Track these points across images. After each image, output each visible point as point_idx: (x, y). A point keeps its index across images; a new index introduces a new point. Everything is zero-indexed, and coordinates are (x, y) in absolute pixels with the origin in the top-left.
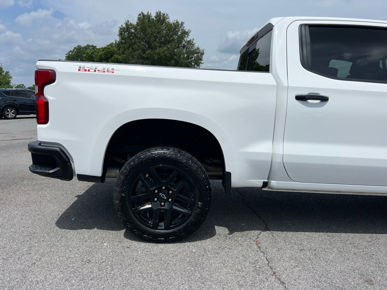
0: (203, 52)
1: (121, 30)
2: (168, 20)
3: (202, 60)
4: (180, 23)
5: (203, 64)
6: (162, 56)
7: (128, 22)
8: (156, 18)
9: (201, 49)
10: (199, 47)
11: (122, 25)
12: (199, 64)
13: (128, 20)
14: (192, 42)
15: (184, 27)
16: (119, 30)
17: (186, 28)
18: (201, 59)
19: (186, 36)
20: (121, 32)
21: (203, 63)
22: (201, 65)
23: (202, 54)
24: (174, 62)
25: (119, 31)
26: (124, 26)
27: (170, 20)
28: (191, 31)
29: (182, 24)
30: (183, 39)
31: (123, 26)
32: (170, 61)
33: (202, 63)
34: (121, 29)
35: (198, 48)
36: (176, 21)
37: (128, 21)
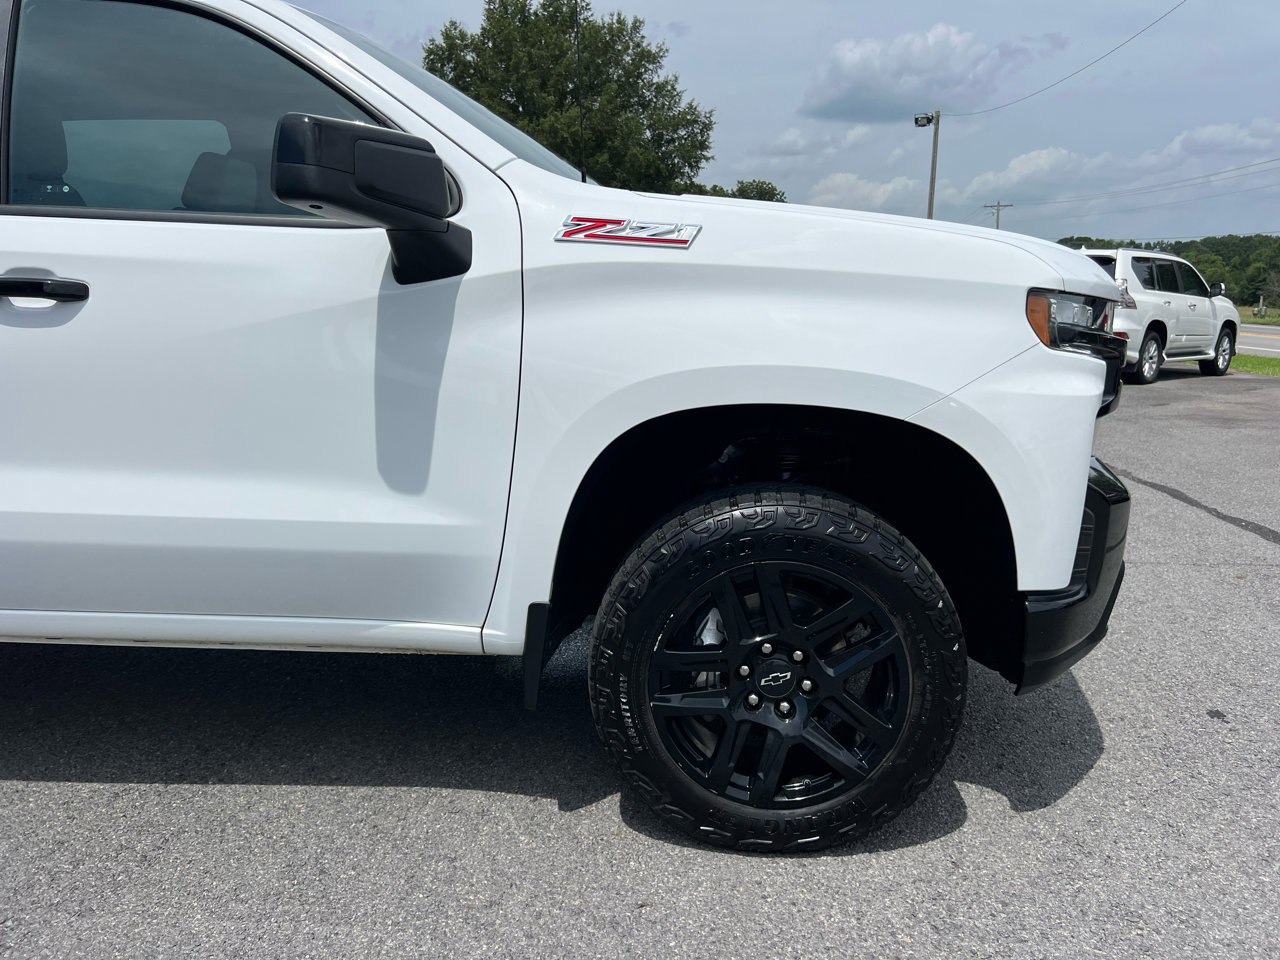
0: (711, 122)
1: (432, 57)
2: (587, 14)
3: (708, 147)
4: (630, 22)
5: (711, 161)
6: (564, 140)
7: (455, 29)
8: (545, 10)
9: (703, 109)
10: (694, 104)
11: (432, 40)
12: (697, 162)
13: (454, 20)
14: (673, 87)
15: (643, 37)
16: (425, 55)
17: (651, 39)
18: (703, 146)
19: (651, 67)
20: (433, 63)
21: (713, 158)
22: (703, 164)
23: (707, 127)
24: (606, 156)
25: (425, 59)
26: (440, 41)
27: (592, 15)
28: (667, 50)
29: (637, 25)
30: (639, 76)
31: (437, 42)
32: (592, 155)
33: (707, 159)
34: (430, 52)
35: (691, 106)
36: (615, 18)
37: (453, 24)
